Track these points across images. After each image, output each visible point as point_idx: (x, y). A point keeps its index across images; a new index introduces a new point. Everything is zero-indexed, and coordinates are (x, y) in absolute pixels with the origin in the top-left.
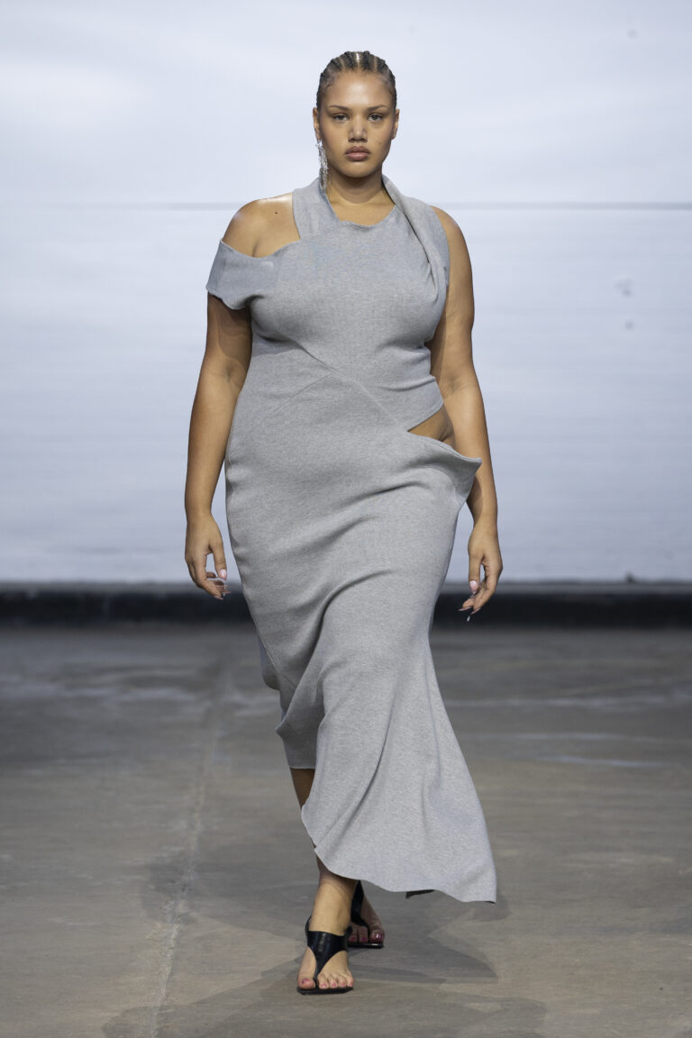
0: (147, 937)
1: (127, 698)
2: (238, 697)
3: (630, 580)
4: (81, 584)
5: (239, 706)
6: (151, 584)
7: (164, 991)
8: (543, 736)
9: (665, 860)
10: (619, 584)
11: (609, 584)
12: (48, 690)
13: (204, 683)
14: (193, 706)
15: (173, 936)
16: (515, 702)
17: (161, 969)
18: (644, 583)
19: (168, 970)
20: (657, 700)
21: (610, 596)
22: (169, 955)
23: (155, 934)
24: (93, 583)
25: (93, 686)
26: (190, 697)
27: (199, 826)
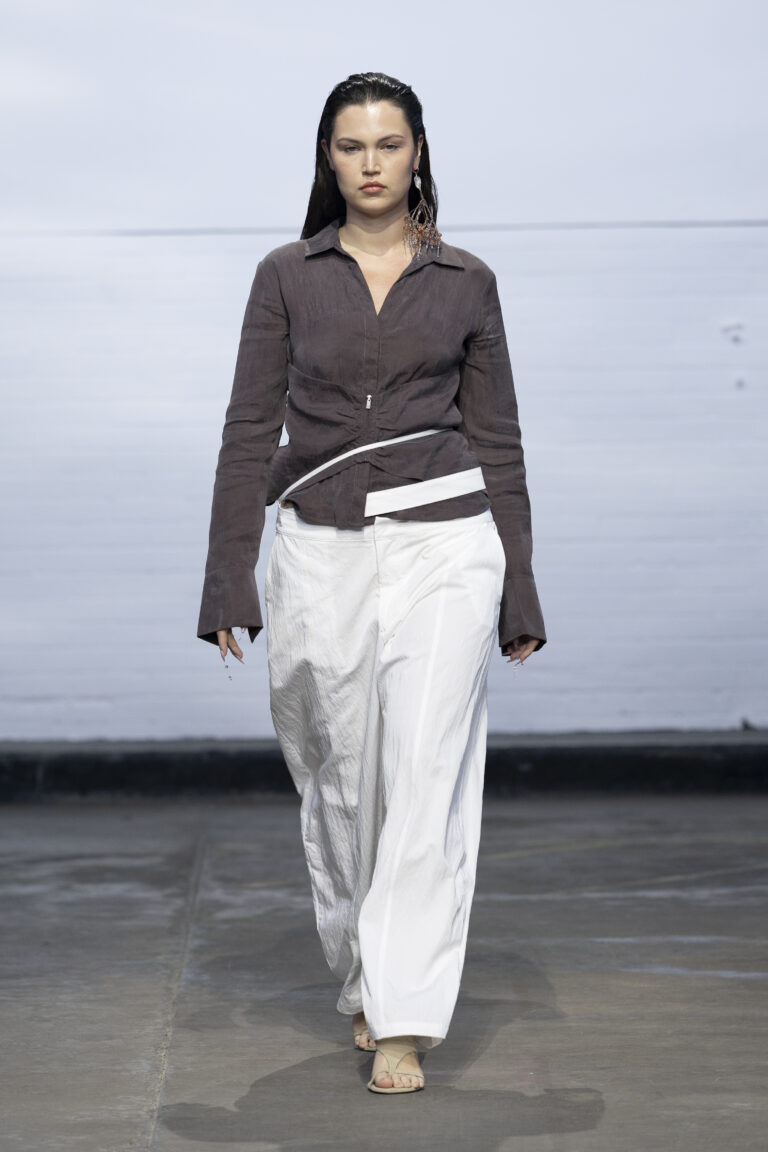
1: (69, 896)
2: (219, 894)
3: (747, 728)
5: (221, 906)
6: (101, 742)
10: (732, 732)
11: (718, 733)
13: (174, 874)
14: (157, 906)
21: (718, 749)
24: (23, 743)
25: (26, 882)
26: (154, 894)
27: (166, 1068)
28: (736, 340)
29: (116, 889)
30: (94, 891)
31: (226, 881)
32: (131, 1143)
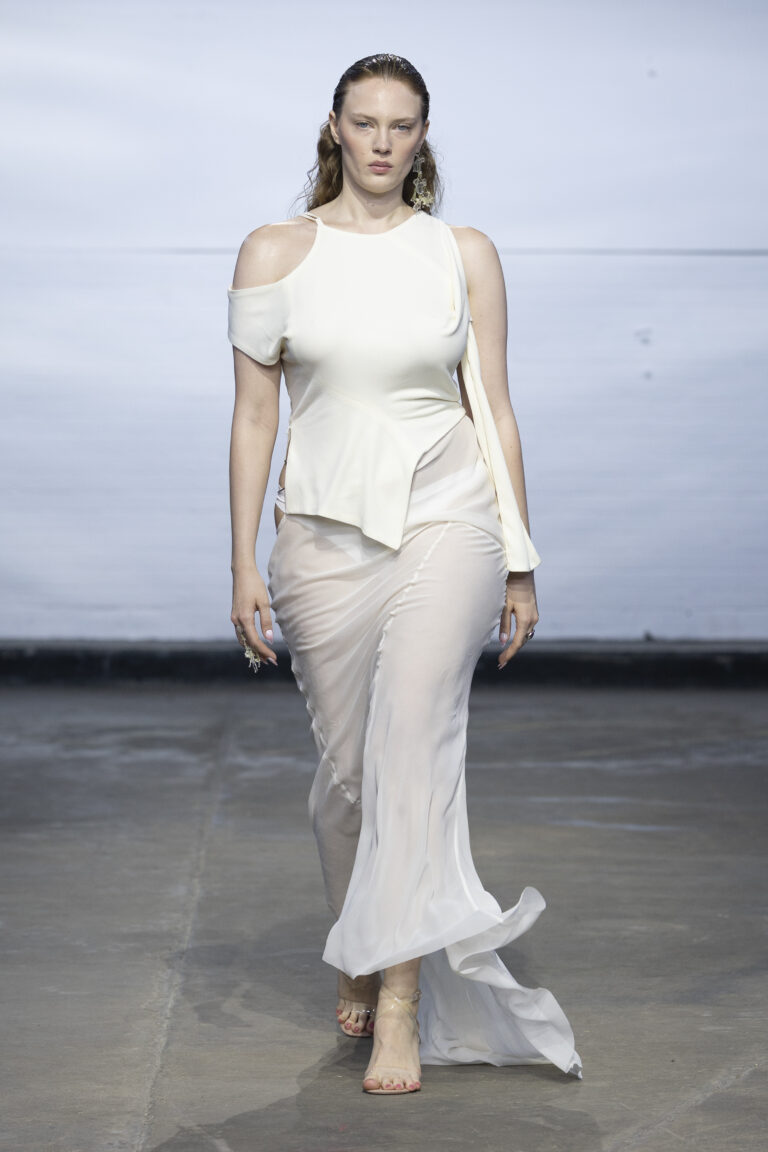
0: (143, 1007)
1: (126, 759)
2: (242, 759)
3: (649, 638)
4: (81, 641)
5: (242, 768)
6: (153, 642)
7: (158, 1062)
8: (556, 800)
9: (680, 927)
10: (637, 642)
11: (626, 642)
12: (46, 751)
13: (207, 744)
14: (194, 767)
15: (169, 1006)
16: (528, 764)
17: (156, 1040)
18: (664, 642)
19: (163, 1040)
20: (674, 763)
21: (627, 654)
22: (165, 1026)
23: (150, 1003)
24: (93, 641)
25: (92, 747)
26: (192, 759)
27: (198, 892)
28: (646, 341)
29: (162, 754)
30: (146, 755)
31: (249, 750)
32: (170, 949)
